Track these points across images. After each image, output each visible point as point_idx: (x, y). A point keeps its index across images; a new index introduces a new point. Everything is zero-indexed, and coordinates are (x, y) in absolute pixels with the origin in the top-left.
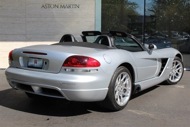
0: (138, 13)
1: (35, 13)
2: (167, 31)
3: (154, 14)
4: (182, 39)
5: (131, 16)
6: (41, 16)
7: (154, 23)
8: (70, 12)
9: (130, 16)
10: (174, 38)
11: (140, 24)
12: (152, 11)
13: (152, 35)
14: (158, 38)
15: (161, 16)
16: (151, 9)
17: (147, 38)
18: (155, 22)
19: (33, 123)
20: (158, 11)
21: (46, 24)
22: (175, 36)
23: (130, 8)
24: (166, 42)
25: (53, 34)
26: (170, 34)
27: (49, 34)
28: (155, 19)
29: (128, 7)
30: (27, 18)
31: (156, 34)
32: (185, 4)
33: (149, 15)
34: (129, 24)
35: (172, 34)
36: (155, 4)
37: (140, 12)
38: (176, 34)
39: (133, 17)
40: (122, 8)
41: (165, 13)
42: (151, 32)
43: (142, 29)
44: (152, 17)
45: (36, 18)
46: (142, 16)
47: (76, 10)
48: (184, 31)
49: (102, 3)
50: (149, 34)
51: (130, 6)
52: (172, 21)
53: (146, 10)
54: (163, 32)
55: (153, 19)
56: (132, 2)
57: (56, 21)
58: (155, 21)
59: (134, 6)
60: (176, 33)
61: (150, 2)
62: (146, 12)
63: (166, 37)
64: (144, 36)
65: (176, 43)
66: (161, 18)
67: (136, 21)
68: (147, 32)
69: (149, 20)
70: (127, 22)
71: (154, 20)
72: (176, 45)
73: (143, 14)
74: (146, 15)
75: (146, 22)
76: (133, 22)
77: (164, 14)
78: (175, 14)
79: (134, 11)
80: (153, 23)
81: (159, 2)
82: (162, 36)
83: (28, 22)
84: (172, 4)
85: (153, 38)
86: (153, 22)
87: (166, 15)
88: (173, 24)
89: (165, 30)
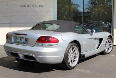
1: (16, 10)
2: (97, 21)
3: (89, 11)
4: (106, 26)
9: (74, 12)
10: (101, 26)
11: (81, 17)
12: (88, 9)
13: (88, 24)
14: (92, 26)
15: (94, 12)
16: (88, 8)
17: (85, 25)
18: (90, 16)
20: (92, 9)
22: (102, 24)
23: (75, 7)
24: (97, 28)
26: (99, 24)
29: (73, 7)
30: (11, 13)
31: (90, 23)
32: (108, 5)
33: (86, 12)
34: (74, 17)
36: (90, 5)
37: (81, 9)
39: (77, 12)
40: (70, 7)
41: (96, 10)
42: (88, 22)
43: (82, 20)
44: (88, 12)
45: (17, 13)
46: (82, 12)
47: (41, 9)
48: (108, 21)
49: (57, 4)
51: (74, 6)
52: (100, 15)
53: (85, 8)
54: (94, 22)
55: (88, 14)
56: (76, 4)
57: (29, 15)
59: (77, 6)
61: (87, 3)
63: (96, 25)
64: (83, 25)
67: (78, 15)
68: (85, 22)
69: (86, 15)
70: (73, 16)
71: (89, 15)
72: (103, 30)
73: (82, 11)
78: (102, 11)
81: (92, 3)
82: (94, 24)
83: (12, 16)
84: (100, 5)
85: (89, 26)
86: (89, 16)
87: (96, 12)
88: (101, 17)
89: (96, 21)
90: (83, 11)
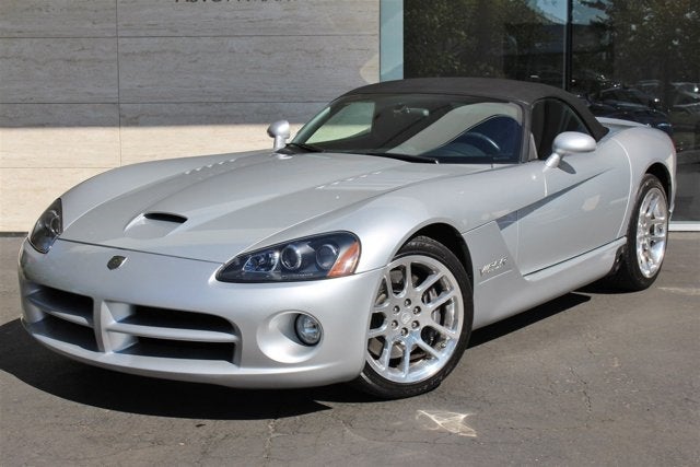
0: (546, 16)
1: (152, 22)
2: (656, 83)
3: (604, 16)
5: (520, 26)
6: (176, 31)
7: (604, 54)
8: (287, 13)
9: (511, 28)
10: (682, 110)
11: (553, 58)
12: (600, 5)
13: (597, 98)
15: (634, 27)
18: (609, 48)
19: (151, 438)
21: (195, 61)
22: (688, 100)
25: (220, 100)
26: (668, 94)
27: (207, 100)
28: (611, 37)
30: (120, 41)
31: (613, 95)
33: (588, 23)
34: (509, 58)
35: (677, 93)
37: (553, 10)
38: (691, 94)
39: (526, 29)
42: (596, 85)
43: (561, 76)
44: (597, 27)
45: (157, 40)
46: (559, 26)
50: (586, 96)
52: (676, 43)
53: (576, 2)
54: (639, 88)
55: (600, 37)
58: (611, 45)
60: (692, 91)
62: (574, 11)
63: (652, 104)
65: (693, 127)
66: (634, 33)
67: (537, 45)
69: (586, 42)
70: (502, 52)
71: (606, 40)
73: (563, 19)
74: (575, 21)
75: (574, 47)
76: (526, 52)
77: (646, 18)
78: (688, 15)
79: (528, 8)
80: (603, 51)
82: (638, 101)
83: (126, 55)
86: (603, 48)
87: (651, 22)
88: (680, 54)
89: (648, 78)
90: (570, 17)
